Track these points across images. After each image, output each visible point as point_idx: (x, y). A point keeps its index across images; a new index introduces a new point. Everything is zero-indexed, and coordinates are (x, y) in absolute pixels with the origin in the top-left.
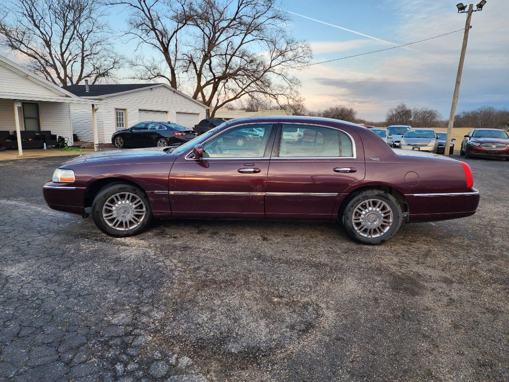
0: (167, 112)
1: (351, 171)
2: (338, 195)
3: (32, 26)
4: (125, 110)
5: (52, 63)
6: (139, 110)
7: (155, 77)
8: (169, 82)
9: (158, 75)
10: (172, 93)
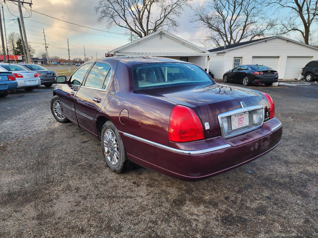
4: (242, 58)
5: (225, 34)
6: (253, 57)
7: (290, 31)
8: (301, 33)
9: (293, 29)
10: (286, 42)
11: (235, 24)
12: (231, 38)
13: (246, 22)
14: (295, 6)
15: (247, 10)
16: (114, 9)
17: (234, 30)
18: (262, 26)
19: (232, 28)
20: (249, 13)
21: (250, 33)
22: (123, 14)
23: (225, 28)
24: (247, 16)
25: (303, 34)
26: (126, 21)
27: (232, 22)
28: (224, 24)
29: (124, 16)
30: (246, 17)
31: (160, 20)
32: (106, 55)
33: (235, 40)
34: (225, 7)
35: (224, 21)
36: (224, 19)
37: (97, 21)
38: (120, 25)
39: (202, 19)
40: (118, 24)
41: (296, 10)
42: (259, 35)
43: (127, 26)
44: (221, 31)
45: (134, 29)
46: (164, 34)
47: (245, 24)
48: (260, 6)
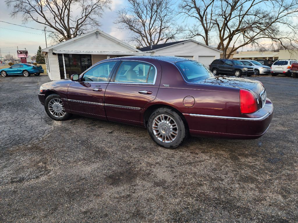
0: (192, 56)
1: (148, 94)
2: (141, 109)
3: (137, 17)
5: (145, 35)
7: (195, 36)
8: (203, 38)
9: (197, 35)
10: (197, 44)
11: (153, 28)
12: (151, 40)
13: (161, 26)
14: (198, 16)
15: (160, 17)
16: (30, 4)
17: (153, 33)
18: (173, 31)
19: (151, 31)
20: (162, 19)
21: (165, 36)
22: (40, 9)
23: (145, 30)
24: (162, 22)
25: (204, 38)
26: (44, 17)
27: (151, 26)
28: (144, 27)
29: (42, 12)
30: (160, 22)
31: (82, 18)
32: (18, 52)
33: (154, 42)
34: (143, 13)
35: (144, 25)
36: (143, 23)
37: (10, 15)
38: (38, 21)
39: (124, 21)
40: (36, 20)
41: (199, 19)
42: (171, 38)
43: (47, 22)
44: (142, 33)
45: (54, 26)
46: (100, 33)
47: (161, 28)
48: (170, 14)
